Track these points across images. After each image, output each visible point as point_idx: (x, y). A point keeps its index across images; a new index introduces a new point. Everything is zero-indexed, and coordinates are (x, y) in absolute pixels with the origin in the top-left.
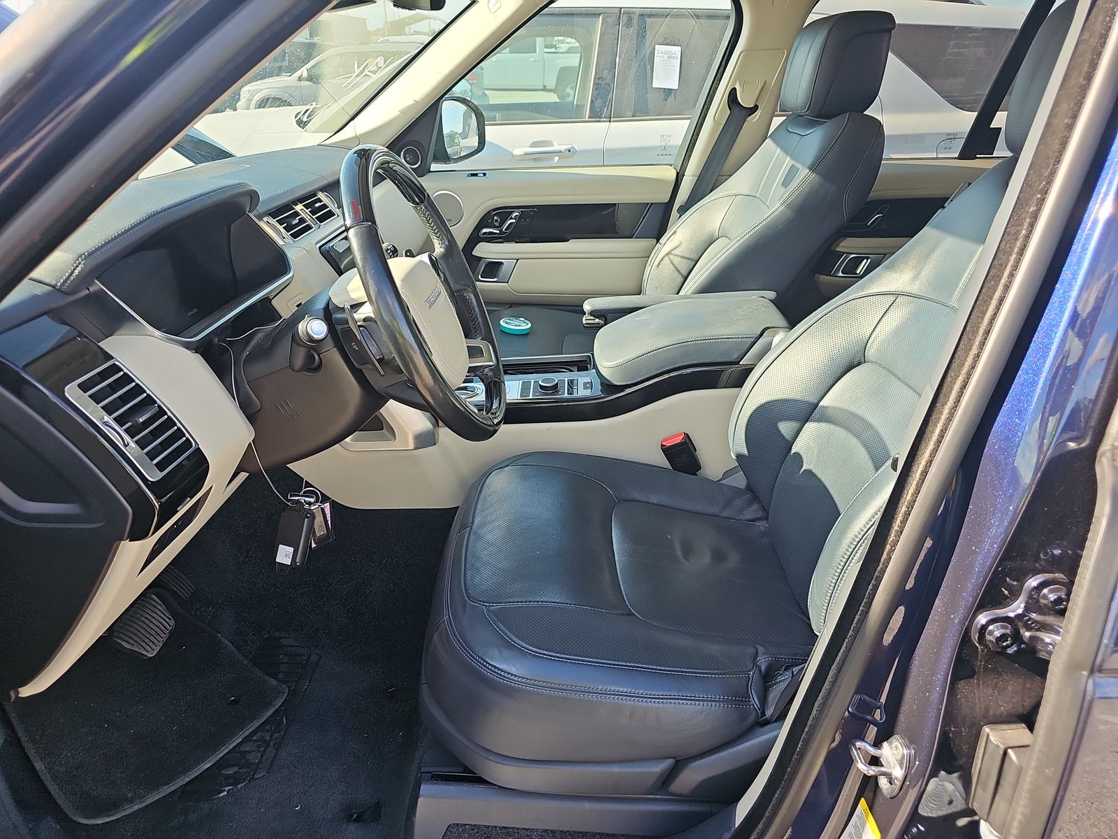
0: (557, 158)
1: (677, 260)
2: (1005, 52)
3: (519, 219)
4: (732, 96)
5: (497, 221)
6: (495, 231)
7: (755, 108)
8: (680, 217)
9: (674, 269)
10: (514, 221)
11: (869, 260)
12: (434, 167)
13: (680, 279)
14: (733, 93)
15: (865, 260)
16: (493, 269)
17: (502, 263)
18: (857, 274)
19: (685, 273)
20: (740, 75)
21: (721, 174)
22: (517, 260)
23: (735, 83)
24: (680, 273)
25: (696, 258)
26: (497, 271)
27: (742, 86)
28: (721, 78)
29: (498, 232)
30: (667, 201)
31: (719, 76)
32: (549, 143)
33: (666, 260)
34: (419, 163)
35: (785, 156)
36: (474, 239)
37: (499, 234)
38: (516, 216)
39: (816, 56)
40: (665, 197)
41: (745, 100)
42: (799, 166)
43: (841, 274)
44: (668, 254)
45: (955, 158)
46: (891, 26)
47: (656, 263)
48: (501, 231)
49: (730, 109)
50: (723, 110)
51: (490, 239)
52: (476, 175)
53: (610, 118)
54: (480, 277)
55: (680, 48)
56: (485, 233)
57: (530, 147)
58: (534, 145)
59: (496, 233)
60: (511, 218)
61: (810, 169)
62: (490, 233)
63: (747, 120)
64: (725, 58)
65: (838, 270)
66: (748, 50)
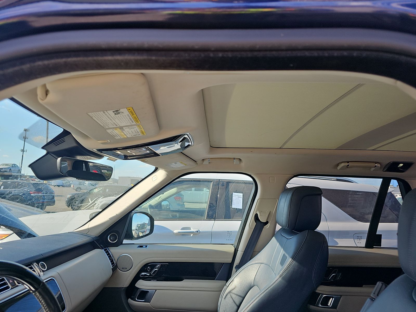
0: (192, 235)
1: (234, 296)
2: (374, 203)
3: (160, 268)
4: (256, 217)
5: (149, 269)
6: (147, 274)
7: (267, 223)
8: (236, 271)
9: (232, 301)
10: (157, 269)
11: (333, 299)
12: (125, 241)
13: (236, 307)
14: (256, 215)
15: (331, 299)
16: (144, 295)
17: (148, 292)
18: (328, 306)
19: (238, 303)
20: (259, 208)
21: (254, 251)
22: (156, 290)
23: (257, 211)
24: (236, 304)
25: (243, 296)
26: (146, 295)
27: (260, 213)
28: (251, 209)
29: (149, 275)
30: (231, 262)
31: (250, 208)
32: (189, 228)
33: (229, 296)
34: (117, 240)
35: (281, 248)
36: (137, 278)
37: (149, 276)
38: (158, 267)
39: (288, 204)
40: (230, 260)
41: (262, 219)
42: (287, 255)
43: (320, 306)
44: (230, 292)
45: (364, 247)
46: (320, 193)
47: (224, 296)
48: (150, 274)
49: (256, 222)
50: (253, 223)
51: (145, 278)
52: (142, 247)
53: (215, 219)
54: (136, 298)
55: (242, 194)
56: (143, 275)
57: (181, 230)
58: (183, 229)
59: (148, 275)
60: (156, 268)
61: (292, 259)
62: (145, 275)
63: (264, 227)
64: (252, 201)
65: (318, 303)
66: (261, 199)
